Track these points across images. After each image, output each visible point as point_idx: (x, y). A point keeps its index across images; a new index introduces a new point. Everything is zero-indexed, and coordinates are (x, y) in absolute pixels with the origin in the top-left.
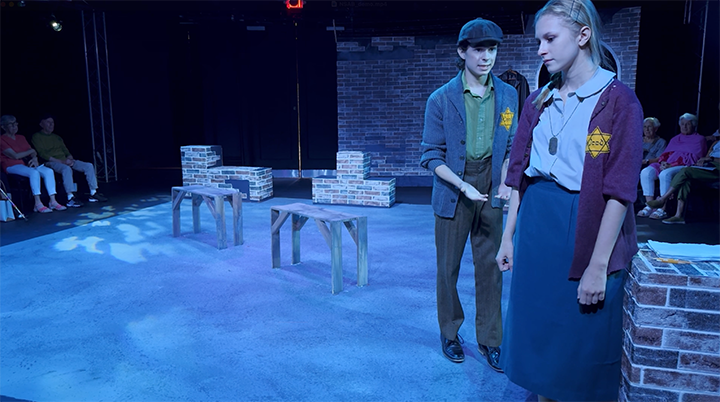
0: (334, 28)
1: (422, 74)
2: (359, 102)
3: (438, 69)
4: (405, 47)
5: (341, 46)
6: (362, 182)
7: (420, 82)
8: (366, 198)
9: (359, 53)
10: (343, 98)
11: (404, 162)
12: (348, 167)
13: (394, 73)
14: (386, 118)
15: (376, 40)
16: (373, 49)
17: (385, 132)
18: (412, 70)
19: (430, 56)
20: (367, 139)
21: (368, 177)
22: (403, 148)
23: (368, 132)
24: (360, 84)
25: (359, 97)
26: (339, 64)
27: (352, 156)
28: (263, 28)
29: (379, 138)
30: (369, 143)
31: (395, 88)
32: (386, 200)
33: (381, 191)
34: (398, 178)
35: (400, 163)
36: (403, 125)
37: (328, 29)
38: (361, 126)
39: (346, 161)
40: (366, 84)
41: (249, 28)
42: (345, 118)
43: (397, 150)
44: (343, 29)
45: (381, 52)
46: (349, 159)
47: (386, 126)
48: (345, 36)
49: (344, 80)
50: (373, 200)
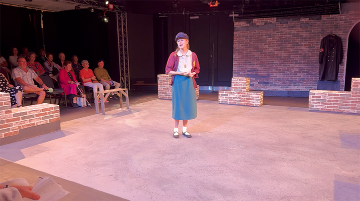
0: (233, 15)
1: (280, 37)
2: (245, 52)
3: (289, 34)
4: (271, 23)
5: (236, 24)
6: (245, 94)
7: (279, 41)
8: (246, 101)
9: (246, 27)
10: (237, 50)
11: (268, 83)
12: (237, 85)
13: (264, 37)
14: (259, 60)
15: (255, 20)
16: (254, 25)
17: (258, 67)
18: (275, 35)
19: (285, 28)
20: (248, 71)
21: (251, 90)
22: (268, 76)
23: (249, 68)
24: (246, 43)
25: (245, 50)
26: (235, 33)
27: (240, 80)
28: (198, 17)
29: (255, 71)
30: (249, 73)
31: (265, 44)
32: (259, 103)
33: (257, 98)
34: (264, 92)
35: (267, 83)
36: (268, 64)
37: (230, 16)
38: (245, 65)
39: (237, 83)
40: (249, 43)
41: (191, 18)
42: (237, 61)
43: (265, 77)
44: (238, 15)
45: (258, 26)
46: (238, 81)
47: (259, 64)
48: (238, 19)
49: (238, 41)
50: (250, 103)
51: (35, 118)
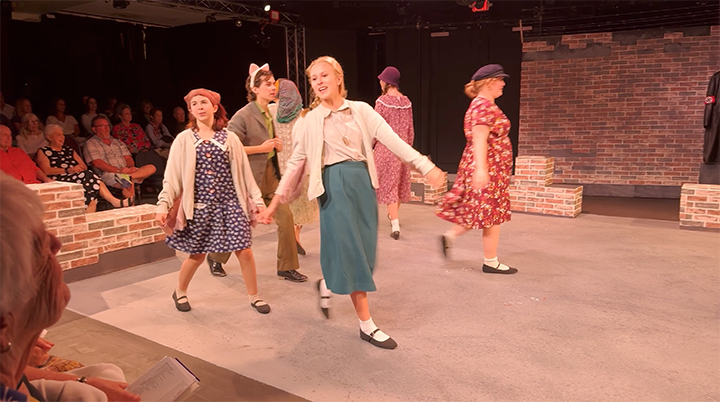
0: (521, 29)
1: (620, 72)
2: (544, 104)
3: (639, 67)
4: (600, 44)
5: (527, 46)
6: (543, 189)
7: (617, 82)
8: (546, 206)
9: (547, 52)
10: (527, 100)
11: (593, 168)
12: (527, 172)
13: (586, 72)
14: (574, 120)
15: (567, 38)
16: (564, 48)
17: (573, 136)
18: (608, 68)
19: (630, 53)
20: (551, 143)
21: (556, 184)
22: (594, 154)
23: (553, 136)
24: (546, 85)
25: (544, 99)
26: (524, 65)
27: (533, 162)
28: (447, 34)
29: (565, 142)
30: (553, 147)
31: (587, 88)
32: (573, 209)
33: (568, 199)
34: (585, 186)
35: (590, 169)
36: (594, 129)
37: (514, 29)
38: (545, 130)
39: (526, 167)
40: (553, 85)
41: (433, 35)
42: (527, 122)
43: (587, 155)
44: (530, 28)
45: (572, 50)
46: (529, 164)
47: (574, 129)
48: (531, 36)
49: (529, 82)
50: (554, 209)
51: (129, 232)
